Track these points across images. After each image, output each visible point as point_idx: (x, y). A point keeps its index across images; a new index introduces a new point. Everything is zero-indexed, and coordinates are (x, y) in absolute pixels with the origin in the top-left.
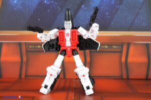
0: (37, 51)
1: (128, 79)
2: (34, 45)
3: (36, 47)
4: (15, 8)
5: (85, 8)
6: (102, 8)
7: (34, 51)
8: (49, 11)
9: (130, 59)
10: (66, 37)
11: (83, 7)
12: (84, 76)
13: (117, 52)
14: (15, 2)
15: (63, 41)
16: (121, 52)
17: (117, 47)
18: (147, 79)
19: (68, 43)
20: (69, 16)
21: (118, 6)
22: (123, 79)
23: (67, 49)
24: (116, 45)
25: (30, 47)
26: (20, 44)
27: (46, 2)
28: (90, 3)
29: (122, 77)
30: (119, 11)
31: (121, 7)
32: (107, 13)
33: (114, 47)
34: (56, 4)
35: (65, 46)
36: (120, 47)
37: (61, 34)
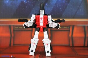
0: (20, 30)
1: (73, 46)
2: (18, 27)
3: (19, 28)
4: (7, 6)
5: (48, 5)
6: (58, 5)
7: (18, 31)
8: (27, 7)
9: (74, 35)
10: (40, 20)
11: (46, 4)
12: (47, 44)
13: (66, 31)
14: (7, 2)
15: (38, 22)
16: (69, 31)
17: (66, 28)
18: (84, 46)
19: (41, 24)
20: (42, 7)
21: (67, 4)
22: (70, 46)
23: (40, 27)
24: (66, 27)
25: (16, 28)
26: (10, 26)
27: (25, 2)
28: (51, 2)
29: (70, 45)
30: (67, 7)
31: (69, 4)
32: (61, 8)
33: (65, 28)
34: (31, 3)
35: (39, 25)
36: (68, 28)
37: (37, 18)
